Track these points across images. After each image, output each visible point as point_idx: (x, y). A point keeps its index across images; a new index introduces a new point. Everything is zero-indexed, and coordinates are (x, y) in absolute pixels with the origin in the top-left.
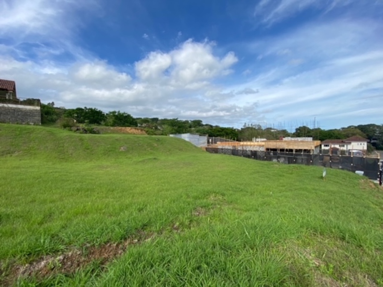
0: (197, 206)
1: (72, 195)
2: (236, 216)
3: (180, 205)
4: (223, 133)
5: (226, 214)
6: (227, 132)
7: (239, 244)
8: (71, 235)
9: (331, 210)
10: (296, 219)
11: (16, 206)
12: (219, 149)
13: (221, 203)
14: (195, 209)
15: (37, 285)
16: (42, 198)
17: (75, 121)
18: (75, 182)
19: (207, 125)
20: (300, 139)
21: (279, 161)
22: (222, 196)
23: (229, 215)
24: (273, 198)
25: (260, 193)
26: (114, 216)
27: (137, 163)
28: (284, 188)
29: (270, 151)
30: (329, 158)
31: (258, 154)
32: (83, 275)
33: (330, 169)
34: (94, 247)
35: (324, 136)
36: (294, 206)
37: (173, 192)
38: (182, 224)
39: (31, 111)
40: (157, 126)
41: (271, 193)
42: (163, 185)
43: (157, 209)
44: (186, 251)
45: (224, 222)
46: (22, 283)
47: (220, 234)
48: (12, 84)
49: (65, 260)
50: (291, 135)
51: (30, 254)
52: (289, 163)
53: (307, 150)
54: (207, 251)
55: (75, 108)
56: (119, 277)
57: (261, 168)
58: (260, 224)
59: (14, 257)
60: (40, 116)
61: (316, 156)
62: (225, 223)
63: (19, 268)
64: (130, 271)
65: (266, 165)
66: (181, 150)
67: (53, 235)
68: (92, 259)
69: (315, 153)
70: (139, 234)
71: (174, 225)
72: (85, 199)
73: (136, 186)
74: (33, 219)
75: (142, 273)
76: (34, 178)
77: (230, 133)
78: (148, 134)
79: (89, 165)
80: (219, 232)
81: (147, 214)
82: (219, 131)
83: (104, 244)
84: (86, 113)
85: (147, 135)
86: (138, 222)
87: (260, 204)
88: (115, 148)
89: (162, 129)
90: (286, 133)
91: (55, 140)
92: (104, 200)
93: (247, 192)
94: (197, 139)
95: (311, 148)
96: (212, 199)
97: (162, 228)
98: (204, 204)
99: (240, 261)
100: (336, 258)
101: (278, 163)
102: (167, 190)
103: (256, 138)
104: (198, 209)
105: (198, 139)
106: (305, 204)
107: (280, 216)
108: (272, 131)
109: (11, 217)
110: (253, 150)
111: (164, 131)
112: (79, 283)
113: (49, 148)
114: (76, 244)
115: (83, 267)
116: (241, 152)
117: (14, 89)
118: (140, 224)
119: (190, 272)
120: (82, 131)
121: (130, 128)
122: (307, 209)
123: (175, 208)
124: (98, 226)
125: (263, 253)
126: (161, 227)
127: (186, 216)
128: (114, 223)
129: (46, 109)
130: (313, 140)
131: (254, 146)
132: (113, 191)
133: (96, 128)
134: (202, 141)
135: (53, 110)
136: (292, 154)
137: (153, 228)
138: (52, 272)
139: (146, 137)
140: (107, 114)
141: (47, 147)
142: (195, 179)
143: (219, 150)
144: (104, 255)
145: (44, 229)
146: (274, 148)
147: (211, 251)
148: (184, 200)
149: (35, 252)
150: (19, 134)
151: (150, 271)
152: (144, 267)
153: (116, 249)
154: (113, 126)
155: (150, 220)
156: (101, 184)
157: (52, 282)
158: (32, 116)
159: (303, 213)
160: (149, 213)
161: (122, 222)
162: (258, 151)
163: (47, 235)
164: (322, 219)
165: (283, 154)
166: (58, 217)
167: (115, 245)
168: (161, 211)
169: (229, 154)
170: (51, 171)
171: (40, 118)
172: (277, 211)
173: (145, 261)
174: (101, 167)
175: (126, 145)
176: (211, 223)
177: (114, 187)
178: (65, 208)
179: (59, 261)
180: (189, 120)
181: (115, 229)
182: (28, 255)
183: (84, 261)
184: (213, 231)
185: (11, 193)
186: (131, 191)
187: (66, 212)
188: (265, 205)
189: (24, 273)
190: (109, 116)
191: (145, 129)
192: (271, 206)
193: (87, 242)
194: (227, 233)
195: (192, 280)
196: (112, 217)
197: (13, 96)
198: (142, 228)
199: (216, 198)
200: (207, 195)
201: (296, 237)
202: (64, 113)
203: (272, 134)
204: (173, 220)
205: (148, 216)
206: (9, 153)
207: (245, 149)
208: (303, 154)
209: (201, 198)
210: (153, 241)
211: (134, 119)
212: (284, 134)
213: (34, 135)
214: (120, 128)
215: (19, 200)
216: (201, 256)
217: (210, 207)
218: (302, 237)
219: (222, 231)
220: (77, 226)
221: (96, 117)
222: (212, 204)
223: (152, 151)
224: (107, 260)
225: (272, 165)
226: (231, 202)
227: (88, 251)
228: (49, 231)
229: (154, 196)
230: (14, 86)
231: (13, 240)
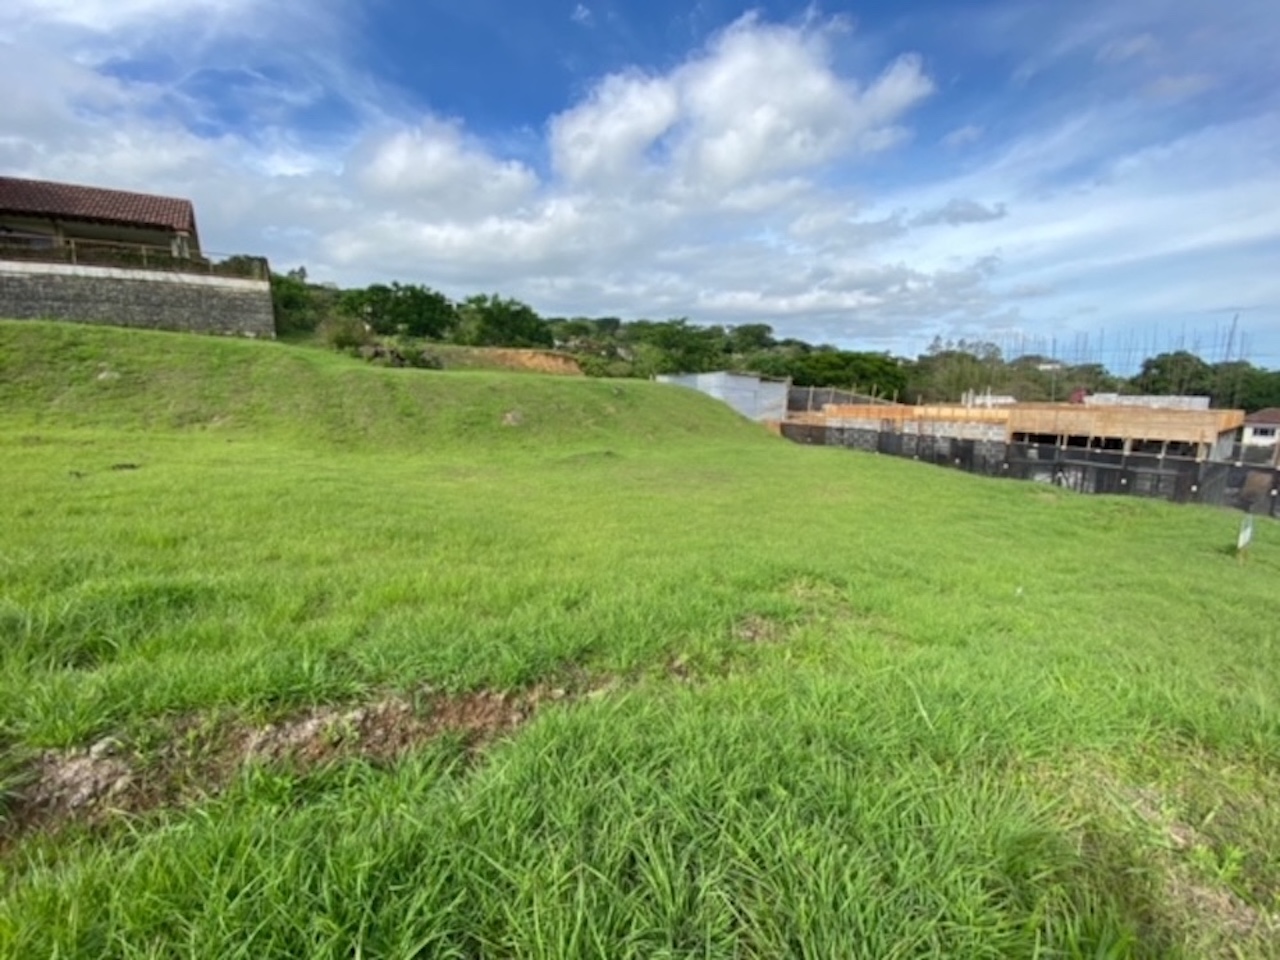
0: (747, 611)
1: (375, 547)
2: (886, 653)
3: (693, 602)
4: (849, 372)
5: (849, 643)
6: (863, 370)
7: (896, 741)
8: (382, 659)
9: (1254, 669)
10: (1113, 688)
11: (230, 567)
12: (830, 428)
13: (832, 610)
14: (740, 618)
15: (296, 782)
16: (296, 551)
17: (368, 327)
18: (379, 511)
19: (788, 343)
20: (1156, 402)
21: (1059, 483)
22: (833, 588)
23: (860, 651)
24: (1027, 610)
25: (976, 587)
26: (495, 616)
27: (555, 464)
28: (1070, 578)
29: (1026, 441)
30: (1267, 478)
31: (976, 452)
32: (418, 767)
33: (1269, 519)
34: (444, 695)
35: (1260, 395)
36: (1108, 642)
37: (667, 560)
38: (699, 658)
39: (245, 296)
40: (614, 348)
41: (1019, 590)
42: (638, 537)
43: (621, 608)
44: (718, 741)
45: (842, 668)
46: (257, 774)
47: (827, 705)
48: (184, 208)
49: (369, 724)
50: (1120, 386)
51: (274, 699)
52: (1099, 490)
53: (1186, 444)
54: (786, 749)
55: (364, 285)
56: (522, 787)
57: (986, 501)
58: (975, 690)
59: (234, 704)
60: (271, 309)
61: (1217, 467)
62: (845, 673)
63: (246, 736)
64: (554, 775)
65: (1007, 492)
66: (693, 429)
67: (333, 652)
68: (441, 727)
69: (1216, 457)
70: (568, 675)
71: (672, 660)
72: (410, 561)
73: (553, 536)
74: (277, 606)
75: (586, 783)
76: (270, 492)
77: (876, 374)
78: (588, 373)
79: (416, 463)
80: (825, 699)
81: (592, 619)
82: (833, 366)
83: (470, 690)
84: (398, 302)
85: (582, 378)
86: (565, 640)
87: (975, 624)
88: (489, 415)
89: (631, 358)
90: (1101, 377)
91: (316, 385)
92: (464, 567)
93: (928, 582)
94: (751, 395)
95: (1203, 436)
96: (800, 592)
97: (639, 666)
98: (770, 607)
99: (899, 794)
100: (1257, 831)
101: (1054, 487)
102: (650, 554)
103: (977, 393)
104: (750, 619)
105: (755, 392)
106: (1153, 640)
107: (1052, 672)
108: (1042, 367)
109: (219, 598)
110: (959, 437)
111: (639, 365)
112: (410, 788)
113: (302, 407)
114: (395, 682)
115: (417, 746)
116: (913, 444)
117: (192, 225)
118: (572, 645)
119: (733, 801)
120: (388, 357)
121: (530, 352)
122: (1159, 658)
123: (676, 609)
124: (453, 641)
125: (981, 784)
126: (635, 662)
127: (711, 639)
128: (498, 636)
129: (284, 289)
130: (1211, 405)
131: (967, 421)
132: (488, 544)
133: (431, 350)
134: (770, 401)
135: (305, 293)
136: (1117, 459)
137: (610, 662)
138: (336, 753)
139: (581, 383)
140: (459, 306)
141: (297, 406)
142: (740, 526)
143: (828, 433)
144: (470, 720)
145: (309, 634)
146: (1047, 430)
147: (798, 752)
148: (706, 587)
149: (289, 693)
150: (219, 366)
151: (610, 783)
152: (592, 768)
153: (503, 709)
154: (478, 343)
155: (600, 638)
156: (451, 520)
157: (336, 779)
158: (249, 311)
159: (1143, 669)
160: (596, 618)
161: (519, 635)
162: (980, 441)
163: (316, 651)
164: (1217, 697)
165: (1081, 456)
166: (343, 605)
167: (501, 697)
168: (634, 613)
169: (867, 450)
170: (313, 475)
171: (271, 318)
172: (1040, 652)
173: (595, 751)
174: (451, 472)
175: (519, 406)
176: (795, 667)
177: (490, 533)
178: (358, 581)
179: (353, 722)
180: (724, 324)
181: (499, 653)
182: (271, 700)
183: (418, 731)
184: (804, 692)
185: (212, 532)
186: (541, 549)
187: (361, 594)
188: (992, 630)
189: (260, 747)
190: (466, 312)
191: (576, 356)
192: (1018, 633)
193: (426, 681)
194: (853, 703)
195: (739, 826)
196: (491, 618)
197: (190, 247)
198: (578, 659)
199: (815, 592)
200: (782, 580)
201: (1110, 746)
202: (335, 304)
203: (1039, 379)
204: (669, 644)
205: (595, 624)
206: (198, 421)
207: (928, 430)
208: (1165, 459)
209: (763, 588)
210: (612, 698)
211: (542, 323)
212: (1094, 379)
213: (260, 369)
214: (501, 351)
215: (236, 552)
216: (769, 760)
217: (792, 617)
218: (1133, 748)
219: (835, 698)
220: (394, 635)
221: (427, 314)
222: (798, 610)
223: (600, 430)
224: (481, 737)
225: (1031, 495)
226: (868, 609)
227: (427, 706)
228: (322, 641)
229: (609, 568)
230: (192, 216)
231: (228, 659)
